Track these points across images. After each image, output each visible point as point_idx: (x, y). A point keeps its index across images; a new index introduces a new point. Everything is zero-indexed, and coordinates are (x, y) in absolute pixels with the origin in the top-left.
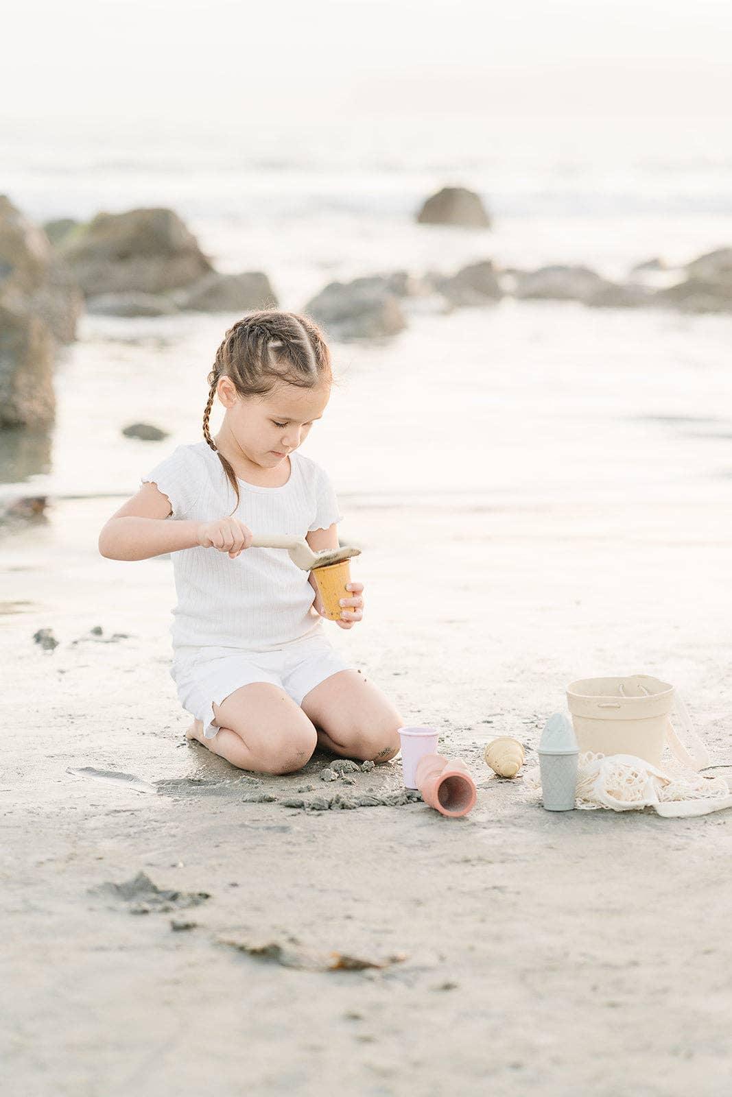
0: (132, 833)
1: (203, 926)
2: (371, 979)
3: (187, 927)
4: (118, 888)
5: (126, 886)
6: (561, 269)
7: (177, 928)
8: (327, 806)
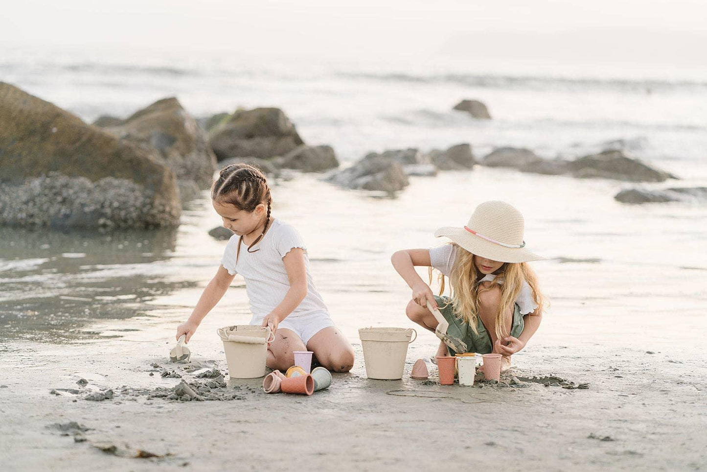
0: (86, 407)
1: (89, 441)
2: (152, 461)
3: (82, 441)
4: (60, 426)
5: (65, 425)
6: (511, 149)
7: (77, 441)
8: (189, 399)
